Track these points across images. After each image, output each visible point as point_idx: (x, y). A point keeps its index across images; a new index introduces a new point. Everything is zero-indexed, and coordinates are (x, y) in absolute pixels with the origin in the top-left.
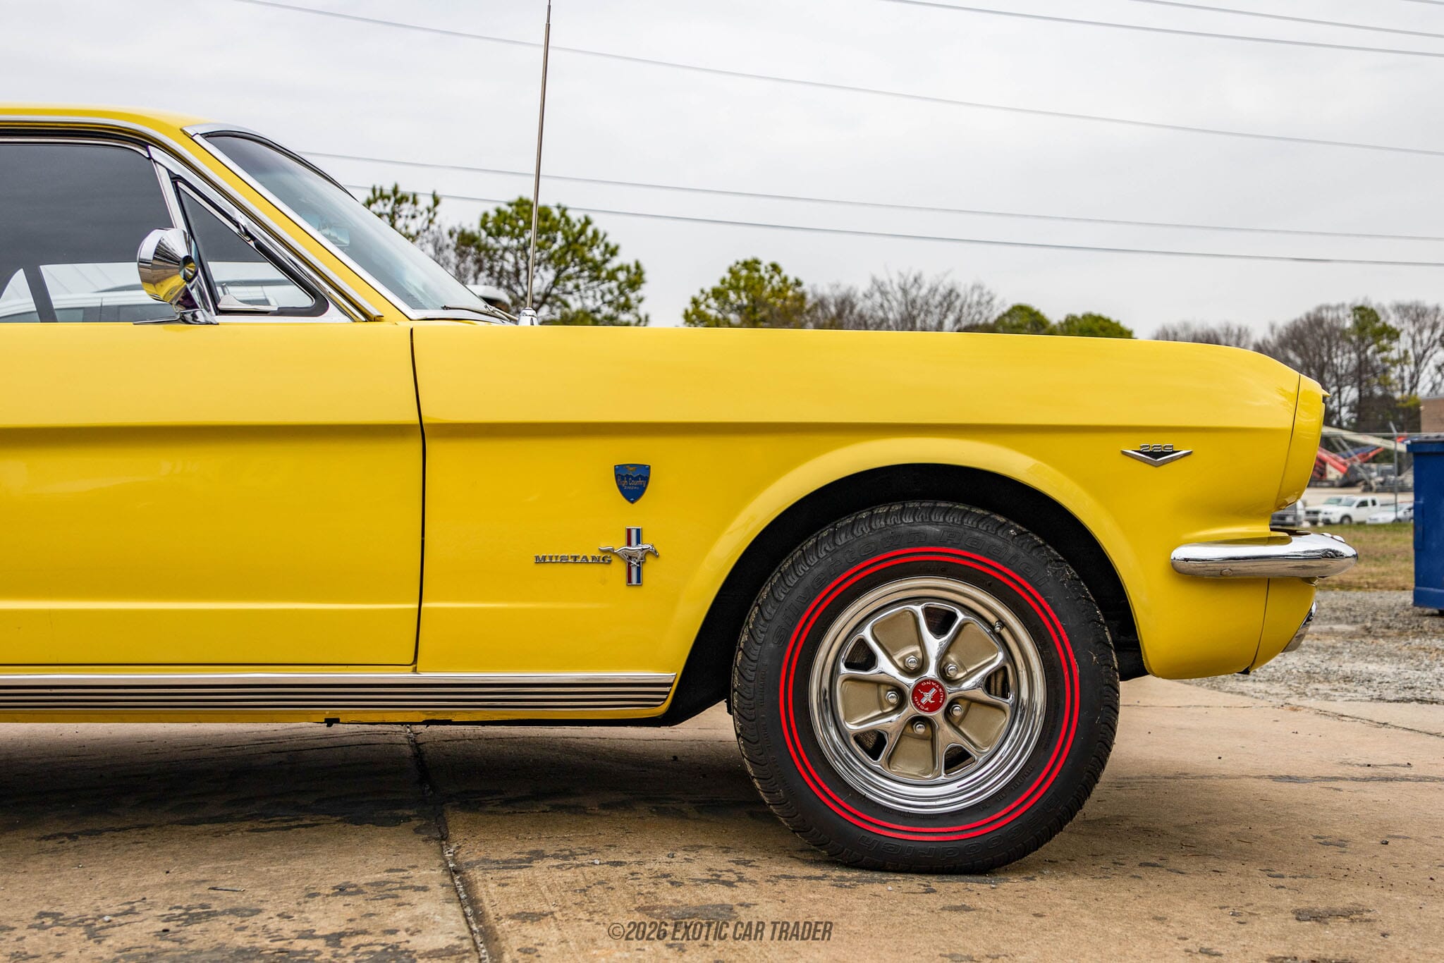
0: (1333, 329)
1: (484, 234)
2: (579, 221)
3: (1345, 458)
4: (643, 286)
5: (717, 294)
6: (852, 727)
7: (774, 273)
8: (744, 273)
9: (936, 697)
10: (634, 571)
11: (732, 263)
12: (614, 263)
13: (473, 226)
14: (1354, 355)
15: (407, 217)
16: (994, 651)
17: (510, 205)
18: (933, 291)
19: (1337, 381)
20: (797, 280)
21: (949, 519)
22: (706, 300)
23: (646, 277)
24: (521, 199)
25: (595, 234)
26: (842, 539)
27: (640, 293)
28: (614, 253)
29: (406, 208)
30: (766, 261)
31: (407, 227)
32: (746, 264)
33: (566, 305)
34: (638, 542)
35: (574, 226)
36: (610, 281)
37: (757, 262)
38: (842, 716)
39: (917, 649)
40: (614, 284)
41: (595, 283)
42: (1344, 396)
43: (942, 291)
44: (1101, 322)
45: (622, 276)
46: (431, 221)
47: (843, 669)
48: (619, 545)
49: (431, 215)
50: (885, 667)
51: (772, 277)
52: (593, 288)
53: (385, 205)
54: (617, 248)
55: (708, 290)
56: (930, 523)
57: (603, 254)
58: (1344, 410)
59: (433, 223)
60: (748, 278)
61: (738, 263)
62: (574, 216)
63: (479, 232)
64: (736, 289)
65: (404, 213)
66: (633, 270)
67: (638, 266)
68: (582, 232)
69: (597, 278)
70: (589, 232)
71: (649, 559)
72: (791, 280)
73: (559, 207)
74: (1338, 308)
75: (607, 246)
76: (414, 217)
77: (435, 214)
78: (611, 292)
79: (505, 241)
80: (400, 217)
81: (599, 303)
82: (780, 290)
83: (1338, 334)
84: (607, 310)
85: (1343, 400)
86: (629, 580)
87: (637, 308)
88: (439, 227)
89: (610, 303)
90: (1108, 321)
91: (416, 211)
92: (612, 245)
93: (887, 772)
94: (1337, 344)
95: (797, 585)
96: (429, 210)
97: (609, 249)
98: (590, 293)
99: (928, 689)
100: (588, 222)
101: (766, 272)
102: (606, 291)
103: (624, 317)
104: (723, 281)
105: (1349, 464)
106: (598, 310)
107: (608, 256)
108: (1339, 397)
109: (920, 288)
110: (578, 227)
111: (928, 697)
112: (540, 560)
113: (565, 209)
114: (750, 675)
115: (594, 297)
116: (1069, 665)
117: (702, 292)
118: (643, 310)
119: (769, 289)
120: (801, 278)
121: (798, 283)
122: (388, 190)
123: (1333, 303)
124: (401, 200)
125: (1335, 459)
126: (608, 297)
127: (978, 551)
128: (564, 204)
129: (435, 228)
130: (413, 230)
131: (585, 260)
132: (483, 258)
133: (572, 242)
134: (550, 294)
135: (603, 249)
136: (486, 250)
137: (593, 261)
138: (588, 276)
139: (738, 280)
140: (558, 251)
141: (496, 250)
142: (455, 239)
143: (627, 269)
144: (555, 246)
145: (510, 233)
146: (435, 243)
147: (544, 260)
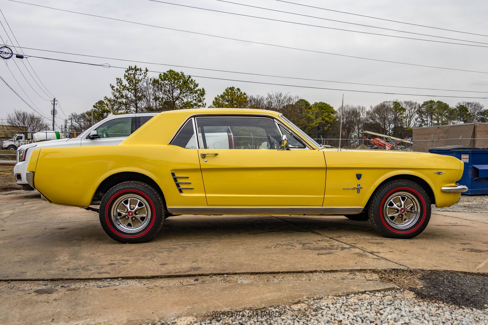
0: (388, 108)
1: (160, 80)
2: (188, 77)
3: (391, 144)
4: (205, 95)
5: (222, 96)
6: (389, 216)
8: (230, 91)
9: (404, 211)
10: (358, 191)
11: (226, 88)
12: (197, 88)
13: (157, 77)
14: (393, 115)
15: (138, 75)
16: (411, 204)
17: (168, 72)
18: (285, 98)
19: (389, 123)
20: (244, 93)
21: (407, 183)
22: (219, 98)
23: (206, 92)
24: (170, 70)
25: (192, 80)
26: (390, 186)
27: (204, 97)
28: (197, 86)
29: (138, 72)
30: (236, 88)
32: (230, 88)
33: (182, 100)
34: (359, 186)
35: (186, 78)
36: (195, 94)
37: (233, 88)
38: (387, 214)
39: (400, 203)
40: (197, 94)
42: (390, 126)
43: (288, 98)
44: (324, 105)
45: (198, 92)
46: (145, 76)
47: (388, 206)
48: (357, 187)
49: (145, 74)
50: (395, 206)
51: (237, 92)
52: (190, 95)
53: (132, 71)
54: (198, 84)
55: (219, 95)
56: (403, 183)
58: (390, 130)
60: (231, 92)
61: (228, 88)
62: (186, 75)
63: (159, 79)
64: (228, 95)
65: (137, 74)
67: (203, 89)
68: (188, 80)
69: (192, 93)
70: (190, 80)
71: (361, 189)
72: (243, 93)
73: (181, 73)
74: (389, 102)
75: (195, 84)
76: (140, 75)
77: (146, 74)
78: (195, 96)
79: (166, 82)
80: (136, 75)
81: (192, 100)
82: (240, 96)
83: (389, 109)
84: (194, 102)
85: (390, 128)
86: (358, 192)
87: (203, 101)
88: (148, 78)
89: (195, 100)
90: (327, 104)
91: (141, 73)
93: (395, 223)
94: (389, 112)
95: (383, 193)
96: (145, 73)
98: (190, 97)
99: (403, 210)
100: (190, 77)
103: (199, 104)
104: (224, 93)
105: (392, 146)
106: (192, 102)
107: (195, 87)
108: (389, 126)
109: (281, 97)
111: (403, 211)
112: (344, 189)
114: (375, 207)
115: (191, 98)
116: (425, 206)
117: (218, 96)
118: (205, 102)
119: (237, 96)
121: (245, 94)
122: (133, 67)
123: (388, 101)
124: (136, 70)
125: (388, 144)
126: (195, 98)
127: (411, 188)
128: (183, 72)
129: (146, 78)
130: (140, 79)
131: (189, 88)
132: (160, 86)
133: (185, 83)
134: (179, 97)
135: (194, 85)
136: (161, 84)
137: (191, 88)
138: (189, 92)
139: (228, 93)
140: (181, 85)
141: (163, 84)
142: (152, 81)
143: (200, 90)
144: (180, 84)
145: (168, 80)
146: (147, 82)
147: (177, 87)
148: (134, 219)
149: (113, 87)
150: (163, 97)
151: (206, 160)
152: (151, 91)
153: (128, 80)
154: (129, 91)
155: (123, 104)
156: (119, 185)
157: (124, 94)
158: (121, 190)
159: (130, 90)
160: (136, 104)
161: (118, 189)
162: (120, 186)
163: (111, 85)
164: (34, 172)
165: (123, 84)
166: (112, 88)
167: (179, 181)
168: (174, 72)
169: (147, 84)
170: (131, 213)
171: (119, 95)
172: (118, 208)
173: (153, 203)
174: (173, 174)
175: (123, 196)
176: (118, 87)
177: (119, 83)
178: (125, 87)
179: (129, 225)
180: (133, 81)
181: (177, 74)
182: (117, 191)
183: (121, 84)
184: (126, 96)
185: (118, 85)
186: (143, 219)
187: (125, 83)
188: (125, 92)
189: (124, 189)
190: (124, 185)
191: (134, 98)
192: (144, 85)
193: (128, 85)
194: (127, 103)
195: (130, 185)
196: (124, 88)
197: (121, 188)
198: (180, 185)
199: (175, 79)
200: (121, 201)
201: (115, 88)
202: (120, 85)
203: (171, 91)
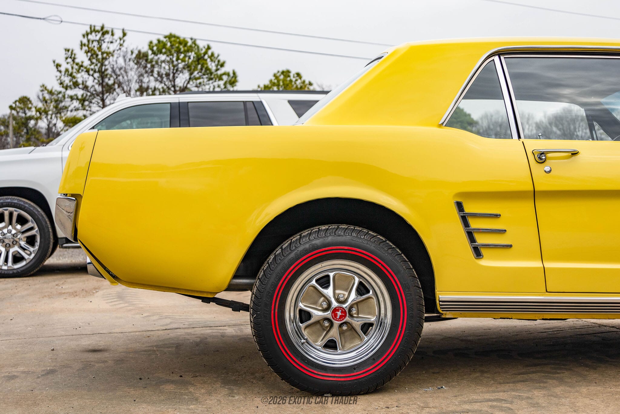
1: (150, 52)
2: (204, 47)
7: (298, 78)
8: (282, 77)
11: (276, 72)
12: (223, 70)
13: (145, 48)
15: (108, 42)
17: (165, 37)
23: (239, 78)
24: (171, 34)
25: (212, 55)
28: (222, 65)
29: (108, 37)
30: (293, 72)
31: (108, 48)
32: (283, 72)
35: (202, 50)
36: (219, 81)
37: (289, 72)
41: (211, 82)
45: (225, 78)
46: (121, 45)
49: (122, 42)
51: (296, 80)
52: (210, 84)
53: (96, 36)
54: (224, 63)
57: (217, 66)
59: (123, 46)
60: (284, 80)
61: (278, 72)
62: (202, 44)
63: (148, 52)
64: (277, 86)
65: (106, 40)
66: (231, 75)
67: (234, 73)
68: (206, 53)
69: (212, 79)
70: (210, 53)
72: (307, 82)
73: (192, 39)
75: (219, 61)
76: (112, 42)
77: (124, 41)
79: (163, 57)
80: (104, 42)
82: (301, 87)
88: (126, 48)
91: (113, 39)
92: (221, 62)
96: (120, 39)
97: (220, 63)
100: (209, 48)
101: (294, 77)
102: (216, 86)
104: (271, 81)
107: (219, 67)
110: (204, 50)
113: (195, 40)
119: (295, 86)
120: (312, 82)
121: (310, 84)
122: (98, 27)
124: (105, 33)
128: (194, 37)
129: (123, 49)
130: (111, 50)
131: (207, 69)
132: (149, 66)
133: (200, 59)
134: (186, 87)
135: (216, 63)
136: (151, 61)
137: (209, 70)
138: (207, 78)
139: (278, 81)
140: (192, 63)
141: (157, 62)
142: (134, 55)
143: (228, 75)
144: (190, 61)
145: (165, 53)
146: (124, 57)
147: (184, 68)
148: (345, 328)
149: (58, 66)
150: (157, 86)
151: (547, 169)
152: (133, 75)
153: (89, 52)
154: (89, 74)
155: (77, 99)
156: (310, 234)
157: (80, 81)
158: (317, 249)
159: (91, 72)
160: (103, 100)
161: (307, 246)
162: (312, 237)
163: (54, 62)
164: (77, 198)
165: (77, 61)
166: (57, 68)
167: (474, 224)
168: (178, 38)
169: (125, 61)
170: (339, 313)
171: (70, 82)
172: (300, 298)
173: (400, 285)
174: (459, 206)
175: (319, 266)
176: (69, 67)
177: (71, 58)
178: (82, 66)
179: (331, 345)
180: (97, 55)
181: (184, 43)
182: (306, 251)
183: (73, 61)
184: (83, 84)
185: (68, 63)
186: (366, 327)
187: (82, 57)
188: (81, 77)
189: (325, 245)
190: (322, 234)
191: (99, 89)
192: (118, 62)
193: (87, 63)
194: (85, 98)
195: (339, 236)
196: (80, 69)
197: (314, 242)
198: (477, 237)
199: (179, 52)
200: (310, 280)
201: (63, 69)
202: (72, 63)
203: (171, 75)
